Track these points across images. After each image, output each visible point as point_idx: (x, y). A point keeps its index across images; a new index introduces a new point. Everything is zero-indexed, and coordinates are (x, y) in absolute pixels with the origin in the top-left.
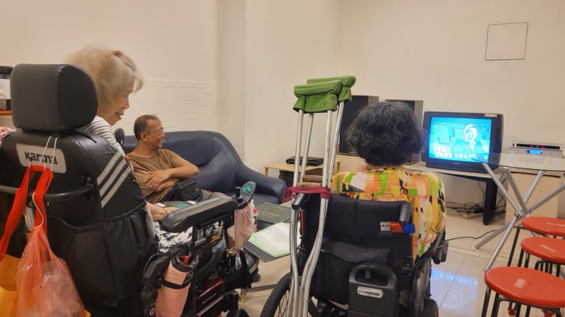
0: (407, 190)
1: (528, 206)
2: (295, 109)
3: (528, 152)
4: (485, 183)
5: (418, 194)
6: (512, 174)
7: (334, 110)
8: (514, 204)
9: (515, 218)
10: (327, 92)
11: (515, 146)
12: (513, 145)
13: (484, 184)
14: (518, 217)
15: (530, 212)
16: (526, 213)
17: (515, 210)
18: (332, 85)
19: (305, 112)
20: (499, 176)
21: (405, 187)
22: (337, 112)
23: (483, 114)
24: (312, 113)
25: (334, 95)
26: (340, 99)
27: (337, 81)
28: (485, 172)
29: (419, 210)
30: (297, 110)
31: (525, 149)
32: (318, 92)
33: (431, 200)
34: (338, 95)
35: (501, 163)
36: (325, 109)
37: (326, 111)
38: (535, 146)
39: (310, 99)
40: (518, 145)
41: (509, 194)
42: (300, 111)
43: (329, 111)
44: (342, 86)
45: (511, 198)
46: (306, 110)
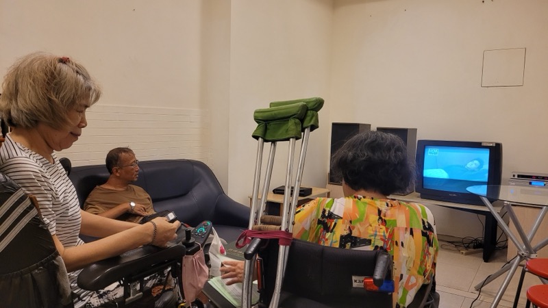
0: (385, 221)
1: (533, 245)
2: (254, 137)
3: (530, 183)
4: (485, 216)
5: (398, 225)
6: (513, 207)
7: (297, 139)
8: (516, 242)
9: (519, 257)
10: (289, 117)
11: (516, 177)
12: (514, 176)
13: (483, 218)
14: (522, 258)
15: (535, 251)
16: (531, 253)
17: (519, 248)
18: (294, 108)
19: (266, 141)
20: (499, 209)
21: (383, 218)
22: (301, 140)
23: (481, 143)
24: (274, 142)
25: (297, 121)
26: (305, 125)
27: (301, 104)
28: (483, 204)
29: (400, 244)
30: (256, 137)
31: (527, 181)
32: (279, 116)
33: (412, 233)
34: (302, 120)
35: (501, 197)
36: (287, 137)
37: (288, 139)
38: (537, 177)
39: (272, 125)
40: (519, 176)
41: (511, 230)
42: (260, 139)
43: (291, 140)
44: (307, 110)
45: (513, 234)
46: (267, 139)
